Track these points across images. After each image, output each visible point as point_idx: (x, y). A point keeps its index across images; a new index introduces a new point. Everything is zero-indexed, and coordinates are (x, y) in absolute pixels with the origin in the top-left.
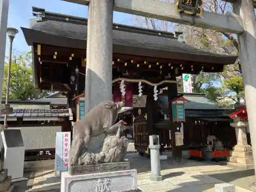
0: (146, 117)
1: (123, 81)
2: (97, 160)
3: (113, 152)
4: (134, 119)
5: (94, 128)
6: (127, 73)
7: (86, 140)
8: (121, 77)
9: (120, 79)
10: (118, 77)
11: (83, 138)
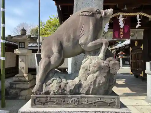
0: (142, 47)
1: (121, 16)
2: (68, 89)
3: (93, 80)
4: (131, 49)
5: (65, 44)
6: (126, 8)
7: (53, 60)
8: (119, 12)
9: (119, 14)
10: (116, 12)
11: (49, 58)
